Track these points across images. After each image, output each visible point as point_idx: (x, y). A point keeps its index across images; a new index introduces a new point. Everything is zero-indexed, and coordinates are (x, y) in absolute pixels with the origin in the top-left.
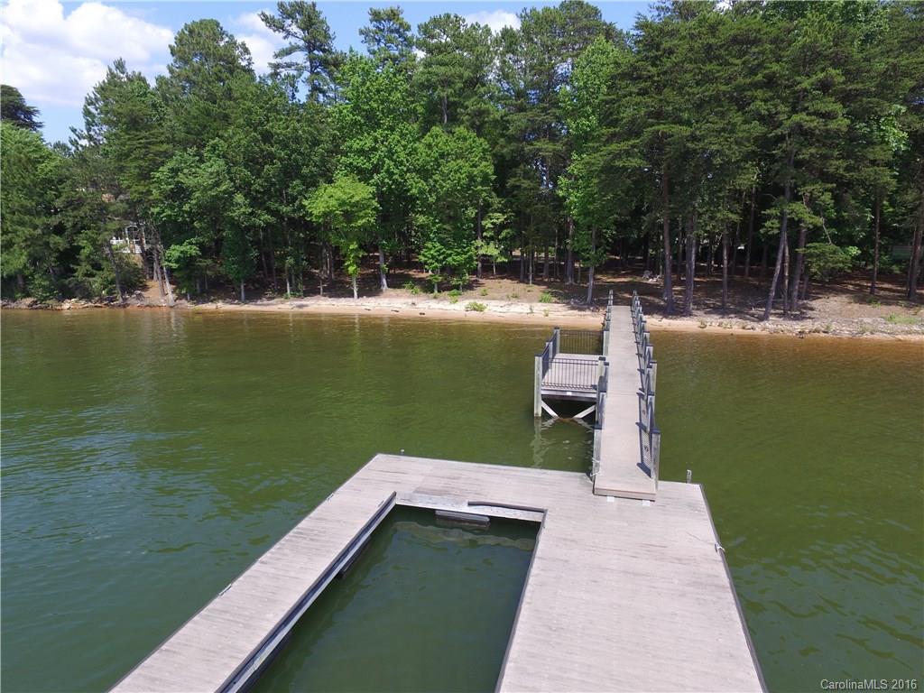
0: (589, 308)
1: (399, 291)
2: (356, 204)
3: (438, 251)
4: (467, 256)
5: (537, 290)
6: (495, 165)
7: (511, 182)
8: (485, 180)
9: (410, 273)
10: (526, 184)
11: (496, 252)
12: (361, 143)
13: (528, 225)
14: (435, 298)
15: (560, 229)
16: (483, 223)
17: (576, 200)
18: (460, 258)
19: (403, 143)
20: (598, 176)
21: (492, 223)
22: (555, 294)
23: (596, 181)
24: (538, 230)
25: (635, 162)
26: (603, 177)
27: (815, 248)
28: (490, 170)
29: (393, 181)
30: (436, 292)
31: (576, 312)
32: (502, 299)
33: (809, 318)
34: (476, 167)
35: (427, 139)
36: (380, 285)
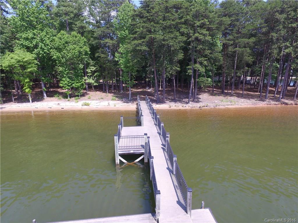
0: (130, 102)
1: (52, 98)
2: (26, 62)
3: (68, 82)
4: (81, 84)
5: (110, 95)
6: (90, 48)
7: (97, 55)
8: (86, 54)
9: (58, 90)
10: (103, 56)
11: (93, 82)
12: (26, 35)
13: (105, 71)
14: (68, 101)
15: (117, 73)
16: (87, 70)
17: (122, 62)
18: (79, 84)
19: (48, 36)
20: (131, 53)
21: (91, 70)
22: (117, 97)
23: (130, 55)
24: (108, 73)
25: (144, 48)
26: (132, 53)
27: (202, 79)
28: (88, 50)
29: (44, 52)
30: (69, 98)
31: (126, 104)
32: (97, 100)
33: (200, 102)
34: (82, 48)
35: (59, 35)
36: (43, 96)
